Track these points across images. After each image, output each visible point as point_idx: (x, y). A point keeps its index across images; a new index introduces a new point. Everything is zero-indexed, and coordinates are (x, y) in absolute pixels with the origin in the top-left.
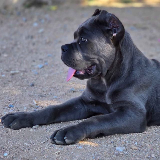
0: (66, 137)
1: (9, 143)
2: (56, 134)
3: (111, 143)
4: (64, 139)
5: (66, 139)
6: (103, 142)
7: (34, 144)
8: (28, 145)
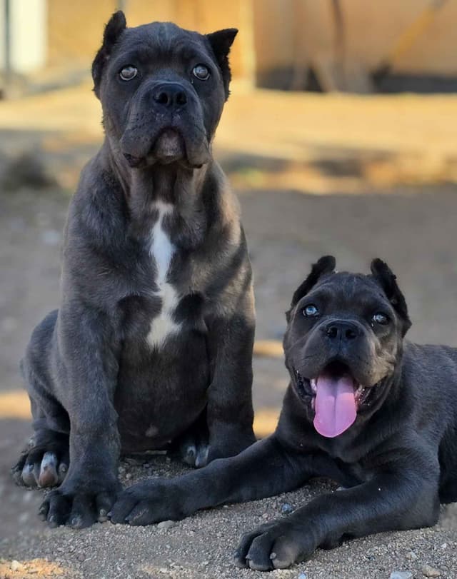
0: (274, 555)
1: (119, 569)
2: (252, 547)
3: (368, 560)
4: (271, 558)
5: (274, 559)
6: (350, 559)
7: (182, 569)
8: (169, 574)
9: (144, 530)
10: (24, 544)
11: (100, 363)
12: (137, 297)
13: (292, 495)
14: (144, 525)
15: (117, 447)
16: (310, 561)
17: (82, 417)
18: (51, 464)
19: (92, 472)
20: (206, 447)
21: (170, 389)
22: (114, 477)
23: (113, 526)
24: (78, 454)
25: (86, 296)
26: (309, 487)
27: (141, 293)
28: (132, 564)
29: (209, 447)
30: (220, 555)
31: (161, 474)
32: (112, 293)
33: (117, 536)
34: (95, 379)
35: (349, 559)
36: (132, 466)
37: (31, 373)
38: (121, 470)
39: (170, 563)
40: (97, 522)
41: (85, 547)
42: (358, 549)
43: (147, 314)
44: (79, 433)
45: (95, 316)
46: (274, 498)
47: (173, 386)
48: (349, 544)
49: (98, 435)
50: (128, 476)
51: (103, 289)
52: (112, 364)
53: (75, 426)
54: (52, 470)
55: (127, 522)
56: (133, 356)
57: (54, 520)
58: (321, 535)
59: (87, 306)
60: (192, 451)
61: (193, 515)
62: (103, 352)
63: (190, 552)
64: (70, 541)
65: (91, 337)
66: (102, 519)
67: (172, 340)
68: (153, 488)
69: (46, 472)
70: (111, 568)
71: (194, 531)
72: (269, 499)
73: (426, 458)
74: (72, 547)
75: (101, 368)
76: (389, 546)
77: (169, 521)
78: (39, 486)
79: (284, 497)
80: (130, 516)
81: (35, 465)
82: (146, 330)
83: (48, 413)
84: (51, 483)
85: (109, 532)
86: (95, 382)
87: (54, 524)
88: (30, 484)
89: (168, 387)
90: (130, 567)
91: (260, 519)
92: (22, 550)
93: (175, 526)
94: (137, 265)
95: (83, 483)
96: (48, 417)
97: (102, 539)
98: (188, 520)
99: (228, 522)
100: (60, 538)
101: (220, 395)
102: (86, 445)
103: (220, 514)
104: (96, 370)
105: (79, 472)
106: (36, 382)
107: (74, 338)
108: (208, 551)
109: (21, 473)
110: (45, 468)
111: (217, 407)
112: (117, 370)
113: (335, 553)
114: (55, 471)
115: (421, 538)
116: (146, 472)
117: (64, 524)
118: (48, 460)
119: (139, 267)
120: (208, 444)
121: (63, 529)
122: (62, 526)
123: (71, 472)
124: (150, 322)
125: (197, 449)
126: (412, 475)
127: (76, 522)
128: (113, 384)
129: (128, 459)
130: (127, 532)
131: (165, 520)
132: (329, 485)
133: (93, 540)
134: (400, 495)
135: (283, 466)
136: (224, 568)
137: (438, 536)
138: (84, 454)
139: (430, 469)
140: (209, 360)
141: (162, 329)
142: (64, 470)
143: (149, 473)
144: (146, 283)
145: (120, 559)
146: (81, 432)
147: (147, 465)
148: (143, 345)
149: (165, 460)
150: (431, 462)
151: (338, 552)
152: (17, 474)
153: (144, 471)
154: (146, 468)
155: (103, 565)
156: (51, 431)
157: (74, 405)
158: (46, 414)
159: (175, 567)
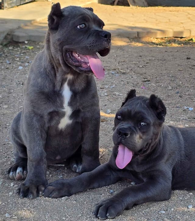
0: (108, 214)
7: (71, 218)
8: (66, 220)
9: (57, 200)
10: (10, 205)
11: (40, 135)
12: (56, 111)
13: (113, 185)
14: (56, 198)
15: (46, 166)
16: (121, 215)
17: (33, 155)
18: (21, 171)
19: (36, 176)
20: (81, 165)
21: (66, 143)
22: (45, 178)
23: (45, 198)
24: (31, 169)
25: (35, 110)
26: (120, 182)
27: (57, 109)
28: (52, 215)
29: (82, 165)
30: (86, 212)
31: (63, 175)
32: (46, 109)
33: (46, 203)
34: (38, 141)
35: (135, 214)
36: (52, 171)
37: (12, 136)
38: (48, 173)
39: (66, 215)
40: (38, 196)
41: (34, 208)
42: (139, 210)
43: (59, 117)
44: (31, 161)
45: (39, 118)
46: (106, 187)
47: (67, 142)
48: (135, 208)
49: (39, 162)
50: (51, 176)
51: (43, 108)
52: (44, 135)
53: (30, 158)
54: (21, 174)
55: (50, 197)
56: (53, 132)
57: (22, 196)
58: (126, 205)
59: (36, 114)
60: (75, 167)
61: (75, 194)
62: (41, 131)
63: (74, 210)
64: (28, 205)
65: (37, 125)
66: (40, 195)
67: (68, 126)
68: (60, 184)
69: (19, 175)
70: (44, 217)
71: (75, 201)
72: (104, 187)
73: (167, 174)
74: (29, 207)
75: (40, 137)
76: (151, 209)
77: (66, 197)
78: (16, 180)
79: (110, 186)
80: (51, 195)
81: (14, 172)
82: (58, 123)
83: (19, 151)
84: (21, 179)
85: (43, 201)
86: (38, 142)
87: (22, 197)
88: (13, 179)
89: (65, 142)
90: (51, 217)
91: (101, 196)
92: (10, 208)
93: (68, 198)
94: (57, 99)
95: (33, 181)
96: (19, 153)
97: (41, 204)
98: (73, 196)
99: (89, 197)
100: (24, 203)
101: (86, 146)
102: (34, 166)
103: (86, 193)
104: (38, 138)
105: (31, 177)
106: (14, 139)
107: (30, 126)
108: (81, 210)
109: (9, 175)
110: (18, 173)
111: (85, 150)
112: (46, 137)
113: (130, 212)
114: (22, 174)
115: (164, 205)
116: (58, 174)
117: (26, 197)
118: (19, 170)
119: (58, 99)
120: (81, 164)
121: (26, 199)
122: (25, 198)
123: (28, 176)
124: (60, 120)
125: (77, 166)
126: (161, 180)
127: (30, 197)
128: (44, 142)
129: (51, 169)
130: (50, 201)
131: (64, 196)
132: (128, 181)
133: (37, 204)
134: (156, 189)
135: (110, 175)
136: (87, 218)
137: (170, 205)
138: (33, 169)
139: (169, 178)
140: (83, 132)
141: (65, 122)
142: (25, 174)
143: (59, 174)
144: (60, 106)
145: (47, 213)
146: (32, 161)
147: (58, 171)
148: (57, 128)
149: (65, 168)
150: (169, 175)
151: (131, 211)
152: (7, 175)
153: (57, 173)
154: (57, 172)
155: (41, 216)
156: (20, 157)
157: (30, 151)
158: (18, 151)
159: (68, 217)
